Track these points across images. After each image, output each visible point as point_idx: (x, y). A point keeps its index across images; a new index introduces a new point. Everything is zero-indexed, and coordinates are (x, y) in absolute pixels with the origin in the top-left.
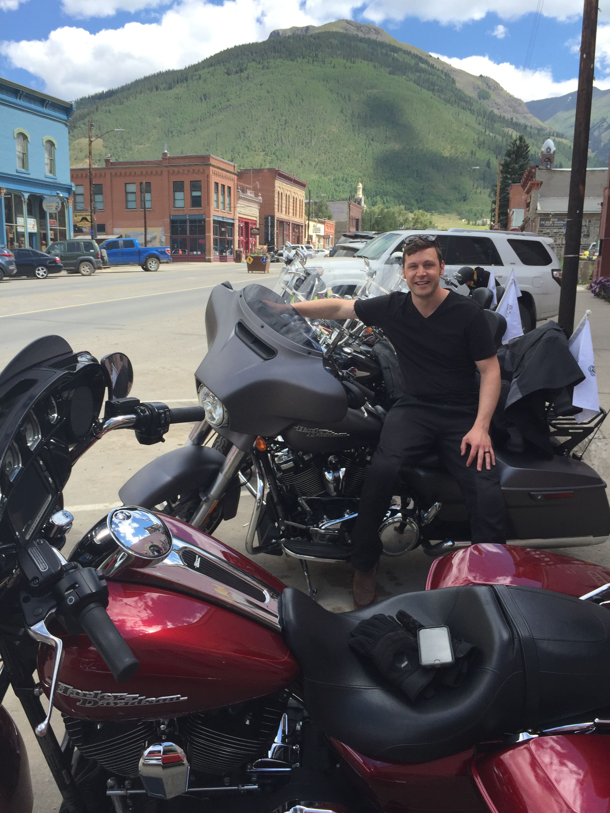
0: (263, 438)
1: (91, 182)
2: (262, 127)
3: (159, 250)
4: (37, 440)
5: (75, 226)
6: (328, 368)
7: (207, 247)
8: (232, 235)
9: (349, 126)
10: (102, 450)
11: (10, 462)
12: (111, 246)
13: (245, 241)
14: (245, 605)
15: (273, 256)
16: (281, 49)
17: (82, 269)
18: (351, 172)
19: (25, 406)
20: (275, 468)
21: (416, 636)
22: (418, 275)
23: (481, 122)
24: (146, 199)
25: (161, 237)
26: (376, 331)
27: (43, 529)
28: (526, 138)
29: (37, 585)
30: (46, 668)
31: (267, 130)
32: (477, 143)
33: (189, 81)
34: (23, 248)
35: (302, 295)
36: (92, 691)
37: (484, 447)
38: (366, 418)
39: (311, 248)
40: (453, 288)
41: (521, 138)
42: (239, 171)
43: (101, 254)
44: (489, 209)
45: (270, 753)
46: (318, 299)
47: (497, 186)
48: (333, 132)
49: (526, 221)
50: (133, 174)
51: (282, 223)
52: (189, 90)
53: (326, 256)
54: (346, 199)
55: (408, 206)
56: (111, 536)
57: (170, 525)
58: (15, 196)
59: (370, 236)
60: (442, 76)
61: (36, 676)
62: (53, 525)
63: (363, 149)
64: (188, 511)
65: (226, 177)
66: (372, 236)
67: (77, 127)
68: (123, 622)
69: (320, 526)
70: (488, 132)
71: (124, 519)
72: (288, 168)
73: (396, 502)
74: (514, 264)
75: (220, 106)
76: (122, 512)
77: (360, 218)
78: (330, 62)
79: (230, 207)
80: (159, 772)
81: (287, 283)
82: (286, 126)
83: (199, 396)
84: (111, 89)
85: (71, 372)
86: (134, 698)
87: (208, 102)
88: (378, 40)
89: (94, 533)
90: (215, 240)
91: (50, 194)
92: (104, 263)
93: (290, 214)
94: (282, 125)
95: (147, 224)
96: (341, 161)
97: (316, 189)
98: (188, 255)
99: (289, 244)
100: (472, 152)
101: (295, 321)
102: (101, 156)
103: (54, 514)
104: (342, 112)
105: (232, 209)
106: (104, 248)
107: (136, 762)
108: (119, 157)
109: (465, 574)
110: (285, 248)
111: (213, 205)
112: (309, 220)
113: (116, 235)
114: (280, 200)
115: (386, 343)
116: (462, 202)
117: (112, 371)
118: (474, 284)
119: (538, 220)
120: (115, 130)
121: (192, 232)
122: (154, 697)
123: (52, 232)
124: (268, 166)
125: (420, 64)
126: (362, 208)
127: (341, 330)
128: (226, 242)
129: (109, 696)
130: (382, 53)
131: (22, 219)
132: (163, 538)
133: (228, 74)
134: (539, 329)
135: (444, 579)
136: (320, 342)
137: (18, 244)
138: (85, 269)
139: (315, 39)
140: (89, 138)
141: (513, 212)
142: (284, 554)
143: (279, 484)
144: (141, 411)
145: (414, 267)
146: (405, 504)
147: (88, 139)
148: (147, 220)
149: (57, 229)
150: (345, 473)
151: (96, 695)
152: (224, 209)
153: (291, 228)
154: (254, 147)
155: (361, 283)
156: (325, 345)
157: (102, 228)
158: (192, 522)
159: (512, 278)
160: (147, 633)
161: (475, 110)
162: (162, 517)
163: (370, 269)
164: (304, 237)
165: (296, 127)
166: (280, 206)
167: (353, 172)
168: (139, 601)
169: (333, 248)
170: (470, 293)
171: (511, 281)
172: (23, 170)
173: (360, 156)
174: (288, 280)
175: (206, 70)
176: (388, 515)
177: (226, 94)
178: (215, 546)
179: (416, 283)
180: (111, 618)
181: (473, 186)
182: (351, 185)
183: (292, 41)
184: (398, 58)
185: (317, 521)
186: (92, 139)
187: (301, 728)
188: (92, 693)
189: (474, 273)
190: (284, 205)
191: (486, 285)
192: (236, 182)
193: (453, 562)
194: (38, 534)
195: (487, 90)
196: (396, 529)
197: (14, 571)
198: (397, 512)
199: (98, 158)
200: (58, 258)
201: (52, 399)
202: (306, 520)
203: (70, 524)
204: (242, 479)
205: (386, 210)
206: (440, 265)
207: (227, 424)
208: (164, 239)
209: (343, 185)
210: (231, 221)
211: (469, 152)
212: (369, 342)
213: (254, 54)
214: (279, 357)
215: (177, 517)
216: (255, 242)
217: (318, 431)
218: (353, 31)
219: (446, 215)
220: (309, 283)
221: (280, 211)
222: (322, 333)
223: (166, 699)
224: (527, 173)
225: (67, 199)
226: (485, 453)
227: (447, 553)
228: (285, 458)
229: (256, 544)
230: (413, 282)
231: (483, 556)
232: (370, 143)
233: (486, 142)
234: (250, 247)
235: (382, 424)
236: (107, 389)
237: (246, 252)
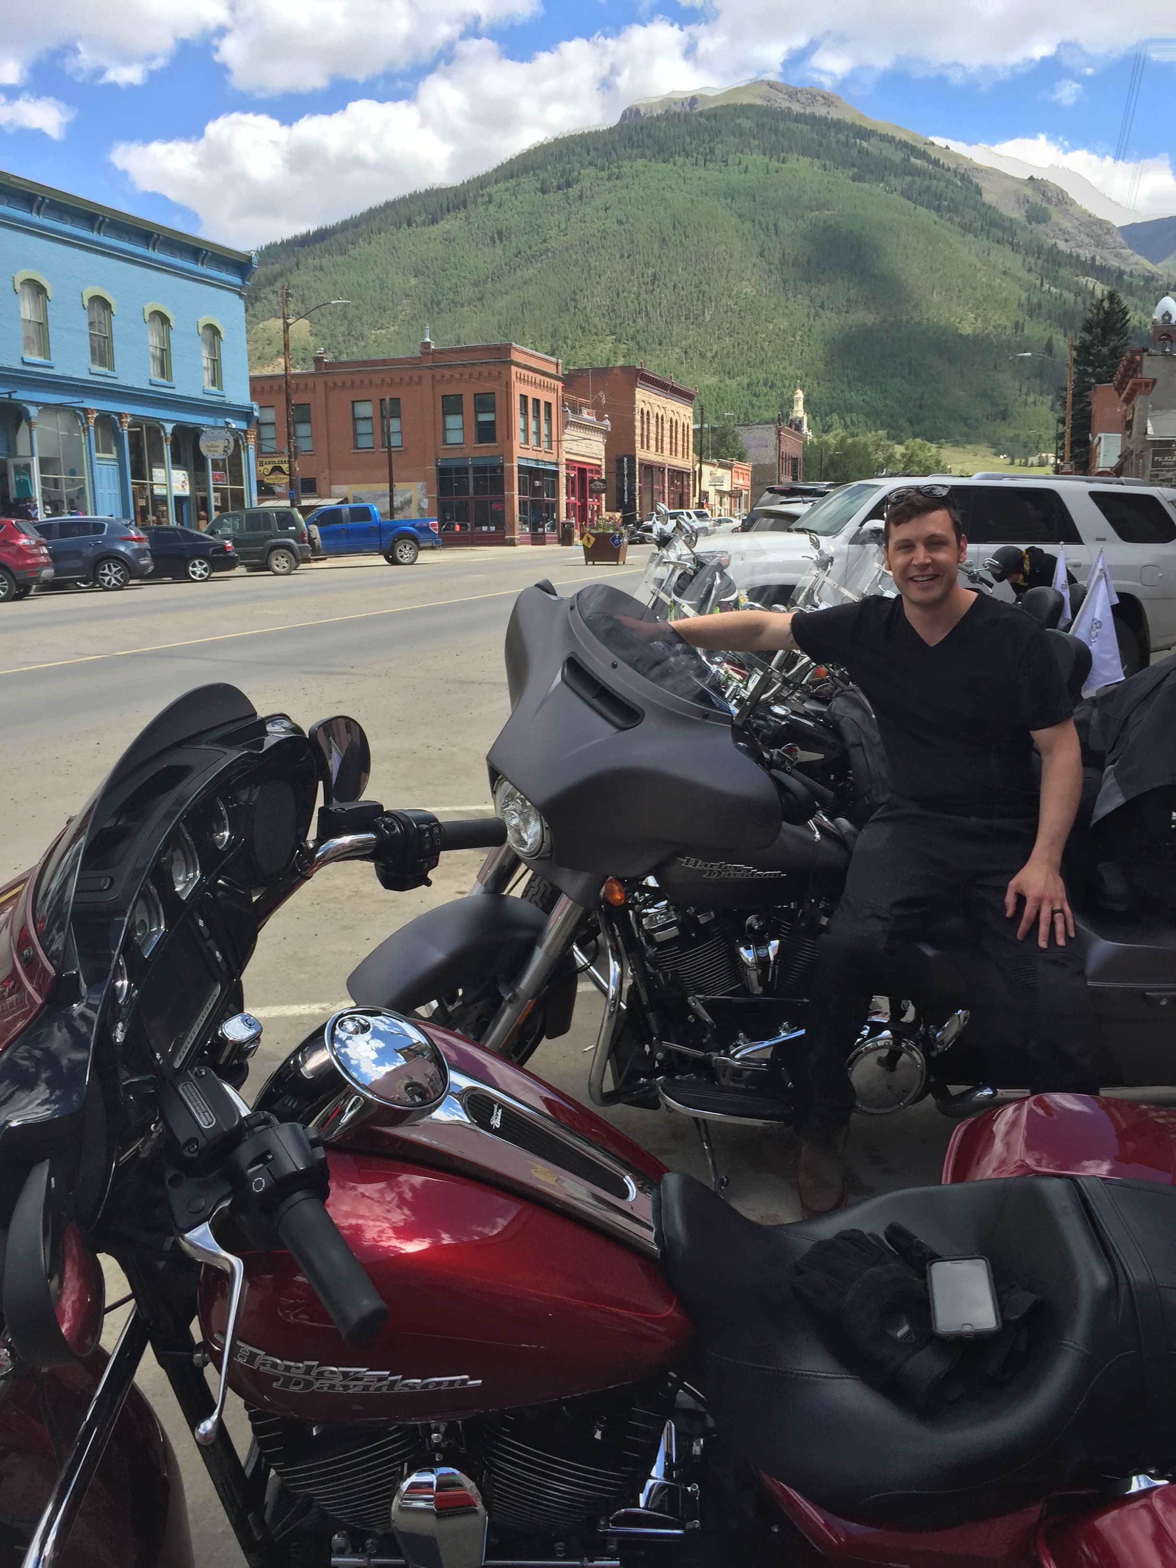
0: (620, 880)
1: (288, 401)
2: (609, 289)
3: (418, 525)
4: (192, 880)
5: (260, 483)
6: (741, 744)
7: (506, 518)
8: (555, 493)
9: (776, 282)
10: (315, 902)
11: (142, 921)
12: (327, 518)
13: (579, 504)
14: (588, 1203)
15: (633, 533)
16: (643, 142)
17: (274, 563)
18: (781, 368)
19: (170, 815)
20: (643, 939)
21: (924, 1275)
22: (914, 562)
23: (1033, 266)
24: (392, 429)
25: (420, 500)
26: (834, 673)
27: (207, 1048)
28: (1121, 295)
29: (196, 1155)
30: (214, 1312)
31: (618, 295)
32: (1026, 307)
33: (469, 208)
34: (165, 525)
35: (689, 605)
36: (302, 1362)
37: (1052, 902)
38: (819, 841)
39: (706, 515)
40: (984, 588)
41: (1112, 297)
42: (566, 373)
43: (309, 534)
44: (1053, 433)
45: (642, 1498)
46: (721, 612)
47: (1066, 390)
48: (746, 294)
49: (1125, 456)
50: (366, 382)
51: (649, 468)
52: (469, 223)
53: (735, 530)
54: (772, 421)
55: (893, 432)
56: (333, 1064)
57: (445, 1045)
58: (149, 428)
59: (820, 490)
60: (956, 180)
61: (195, 1328)
62: (224, 1040)
63: (803, 326)
64: (478, 1019)
65: (542, 386)
66: (824, 490)
67: (261, 299)
68: (358, 1229)
69: (732, 1052)
70: (1046, 287)
71: (357, 1033)
72: (658, 366)
73: (881, 1008)
74: (1104, 540)
75: (529, 253)
76: (353, 1019)
77: (800, 456)
78: (737, 161)
79: (550, 441)
80: (429, 1525)
81: (660, 582)
82: (655, 286)
83: (495, 799)
84: (324, 227)
85: (255, 752)
86: (381, 1379)
87: (505, 245)
88: (829, 117)
89: (300, 1058)
90: (522, 504)
91: (213, 424)
92: (315, 550)
93: (665, 451)
94: (647, 284)
95: (394, 477)
96: (762, 348)
97: (714, 403)
98: (472, 533)
99: (663, 507)
100: (1017, 325)
101: (677, 654)
102: (307, 352)
103: (226, 1020)
104: (762, 255)
105: (554, 444)
106: (315, 523)
107: (387, 1503)
108: (340, 352)
109: (1019, 1152)
110: (655, 515)
111: (518, 438)
112: (701, 462)
113: (337, 498)
114: (645, 426)
115: (856, 696)
116: (998, 421)
117: (331, 752)
118: (1025, 580)
119: (1149, 454)
120: (333, 302)
121: (478, 489)
122: (418, 1378)
123: (218, 495)
124: (620, 363)
125: (912, 160)
126: (804, 438)
127: (766, 672)
128: (544, 508)
129: (332, 1372)
130: (837, 142)
131: (163, 471)
132: (431, 1069)
133: (544, 191)
134: (1154, 667)
135: (978, 1164)
136: (727, 695)
137: (155, 518)
138: (279, 562)
139: (708, 119)
140: (284, 318)
141: (1100, 439)
142: (663, 1107)
143: (651, 970)
144: (386, 827)
145: (908, 547)
146: (897, 1012)
147: (282, 321)
148: (394, 469)
149: (226, 489)
150: (779, 950)
151: (309, 1369)
152: (539, 445)
153: (666, 479)
154: (595, 327)
155: (805, 580)
156: (735, 701)
157: (310, 487)
158: (486, 1042)
159: (1100, 566)
160: (403, 1252)
161: (1021, 243)
162: (428, 1030)
163: (821, 553)
164: (691, 495)
165: (675, 286)
166: (645, 437)
167: (785, 368)
168: (388, 1191)
169: (749, 516)
170: (1018, 600)
171: (1097, 573)
172: (163, 381)
173: (798, 338)
174: (662, 578)
175: (501, 186)
176: (865, 1033)
177: (540, 230)
178: (529, 1087)
179: (911, 579)
180: (335, 1221)
181: (1020, 391)
182: (782, 393)
183: (664, 124)
184: (870, 149)
185: (725, 1042)
186: (290, 321)
187: (702, 1451)
188: (301, 1365)
189: (1023, 558)
190: (653, 436)
191: (1050, 584)
192: (560, 393)
193: (994, 1129)
194: (196, 1057)
195: (1045, 205)
196: (880, 1061)
197: (153, 1126)
198: (880, 1027)
199: (301, 355)
200: (229, 544)
201: (220, 803)
202: (704, 1040)
203: (255, 1039)
204: (581, 958)
205: (850, 441)
206: (959, 542)
207: (549, 852)
208: (425, 503)
209: (766, 395)
210: (553, 468)
211: (1010, 325)
212: (821, 694)
213: (592, 153)
214: (648, 724)
215: (457, 1031)
216: (599, 507)
217: (726, 868)
218: (782, 102)
219: (968, 447)
220: (703, 583)
221: (645, 447)
222: (730, 678)
223: (440, 1383)
224: (1125, 363)
225: (245, 432)
226: (1053, 913)
227: (982, 1112)
228: (661, 920)
229: (609, 1085)
230: (904, 577)
231: (1055, 1117)
232: (817, 314)
233: (1043, 305)
234: (590, 517)
235: (850, 853)
236: (321, 783)
237: (581, 526)
